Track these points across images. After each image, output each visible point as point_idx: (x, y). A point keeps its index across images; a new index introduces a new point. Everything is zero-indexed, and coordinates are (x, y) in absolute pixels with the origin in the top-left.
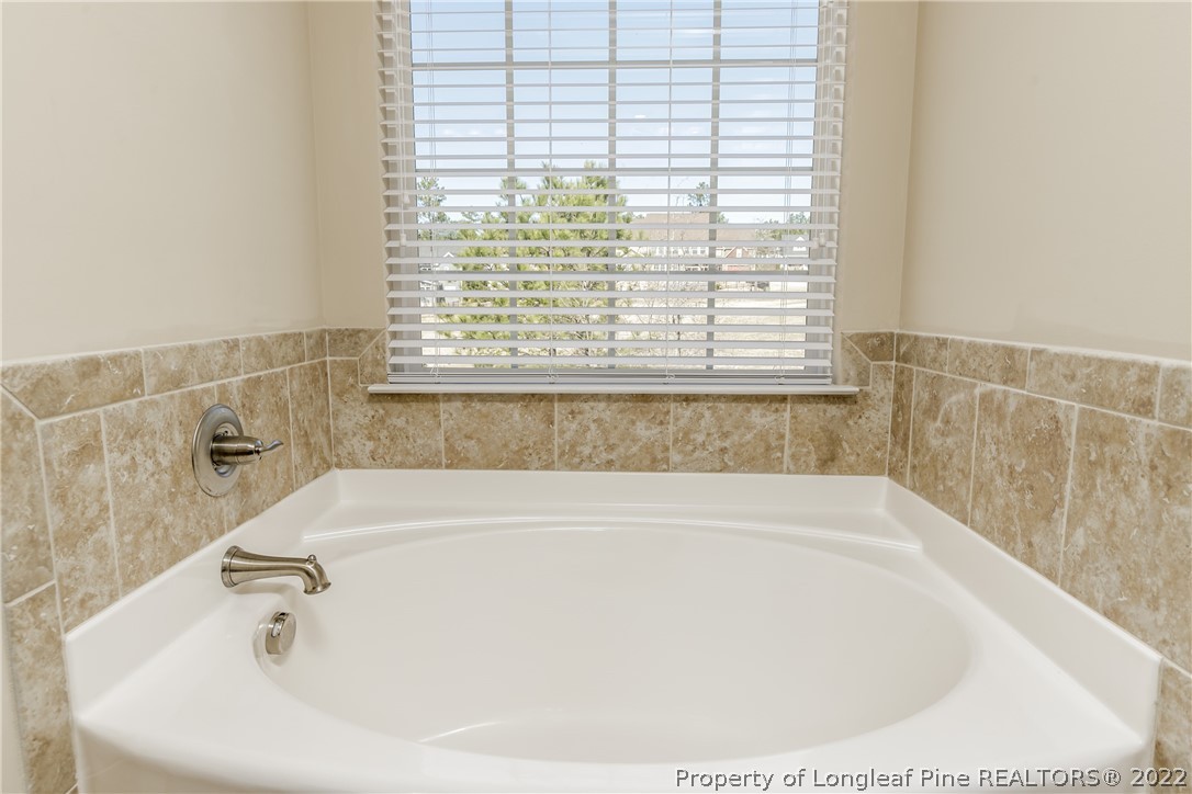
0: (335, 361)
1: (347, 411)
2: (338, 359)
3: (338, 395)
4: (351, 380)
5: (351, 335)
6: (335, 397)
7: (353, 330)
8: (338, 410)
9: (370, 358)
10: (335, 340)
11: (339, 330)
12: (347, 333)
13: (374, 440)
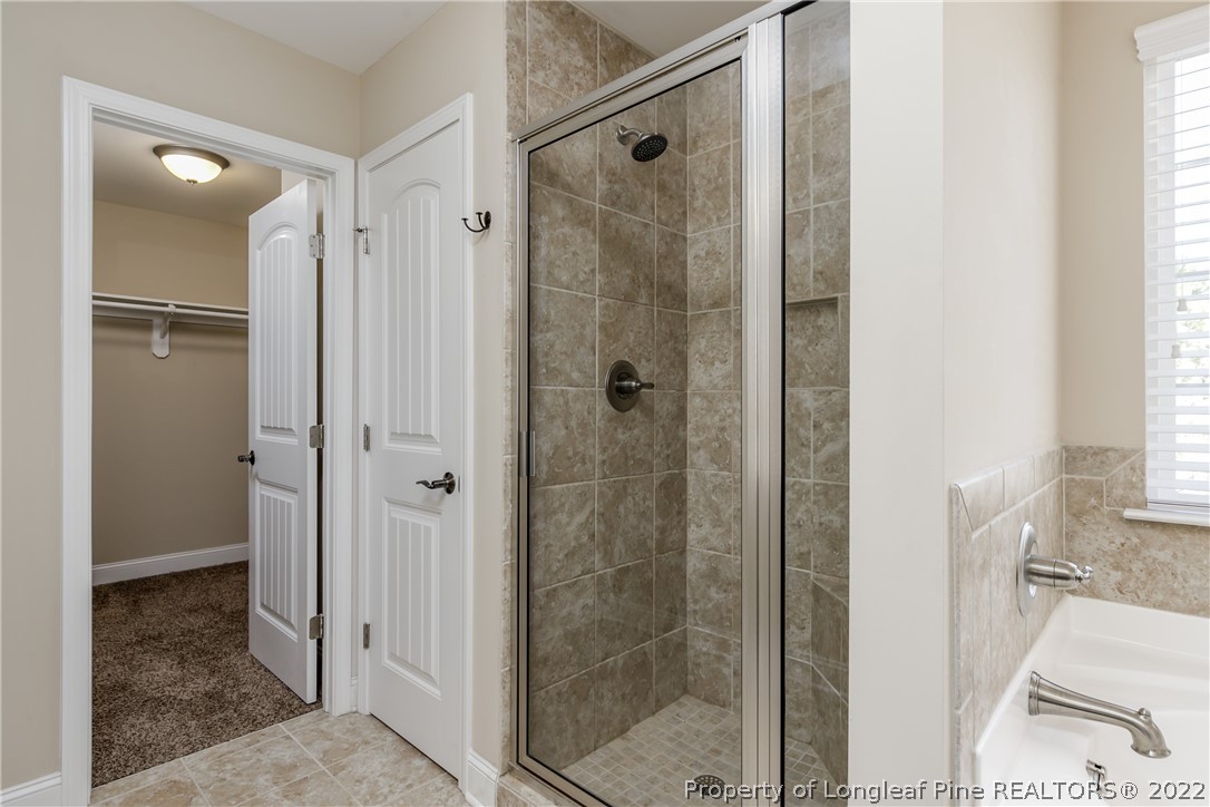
0: (1073, 480)
1: (1086, 534)
2: (1077, 477)
3: (1074, 515)
4: (1093, 501)
5: (1095, 454)
6: (1070, 518)
7: (1100, 448)
8: (1075, 532)
9: (1122, 479)
10: (1074, 458)
11: (1080, 448)
12: (1091, 451)
13: (1123, 570)
